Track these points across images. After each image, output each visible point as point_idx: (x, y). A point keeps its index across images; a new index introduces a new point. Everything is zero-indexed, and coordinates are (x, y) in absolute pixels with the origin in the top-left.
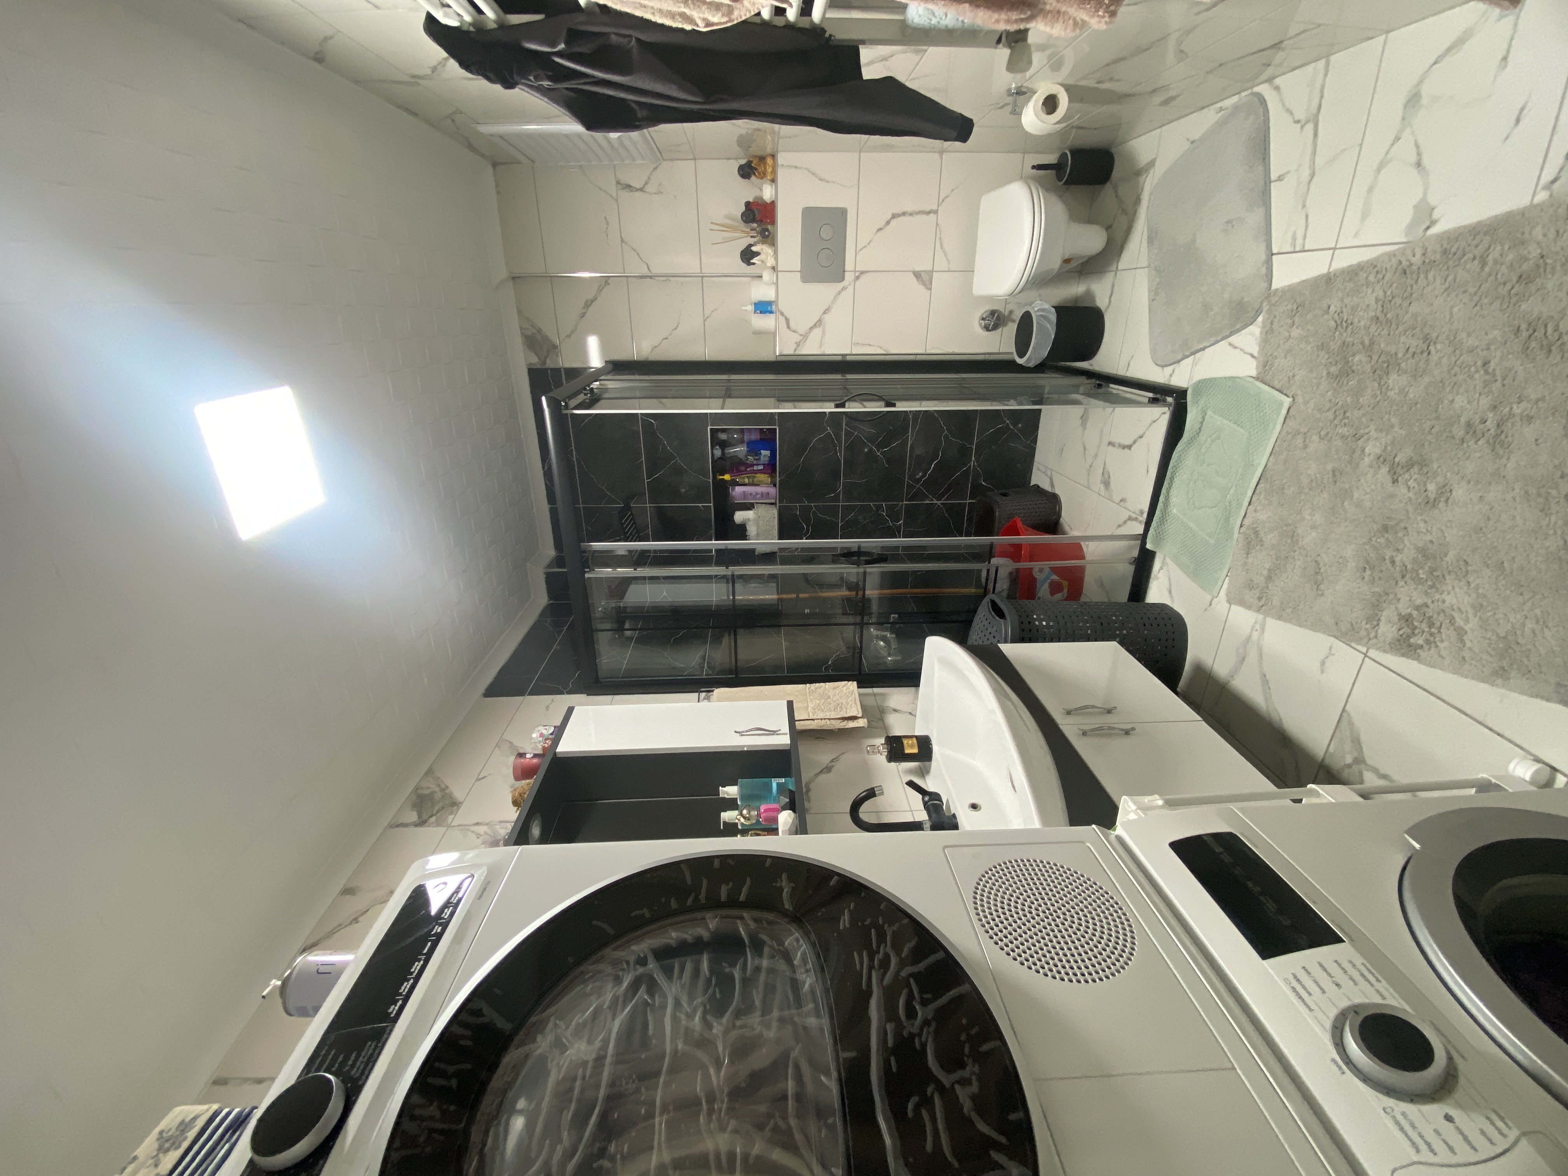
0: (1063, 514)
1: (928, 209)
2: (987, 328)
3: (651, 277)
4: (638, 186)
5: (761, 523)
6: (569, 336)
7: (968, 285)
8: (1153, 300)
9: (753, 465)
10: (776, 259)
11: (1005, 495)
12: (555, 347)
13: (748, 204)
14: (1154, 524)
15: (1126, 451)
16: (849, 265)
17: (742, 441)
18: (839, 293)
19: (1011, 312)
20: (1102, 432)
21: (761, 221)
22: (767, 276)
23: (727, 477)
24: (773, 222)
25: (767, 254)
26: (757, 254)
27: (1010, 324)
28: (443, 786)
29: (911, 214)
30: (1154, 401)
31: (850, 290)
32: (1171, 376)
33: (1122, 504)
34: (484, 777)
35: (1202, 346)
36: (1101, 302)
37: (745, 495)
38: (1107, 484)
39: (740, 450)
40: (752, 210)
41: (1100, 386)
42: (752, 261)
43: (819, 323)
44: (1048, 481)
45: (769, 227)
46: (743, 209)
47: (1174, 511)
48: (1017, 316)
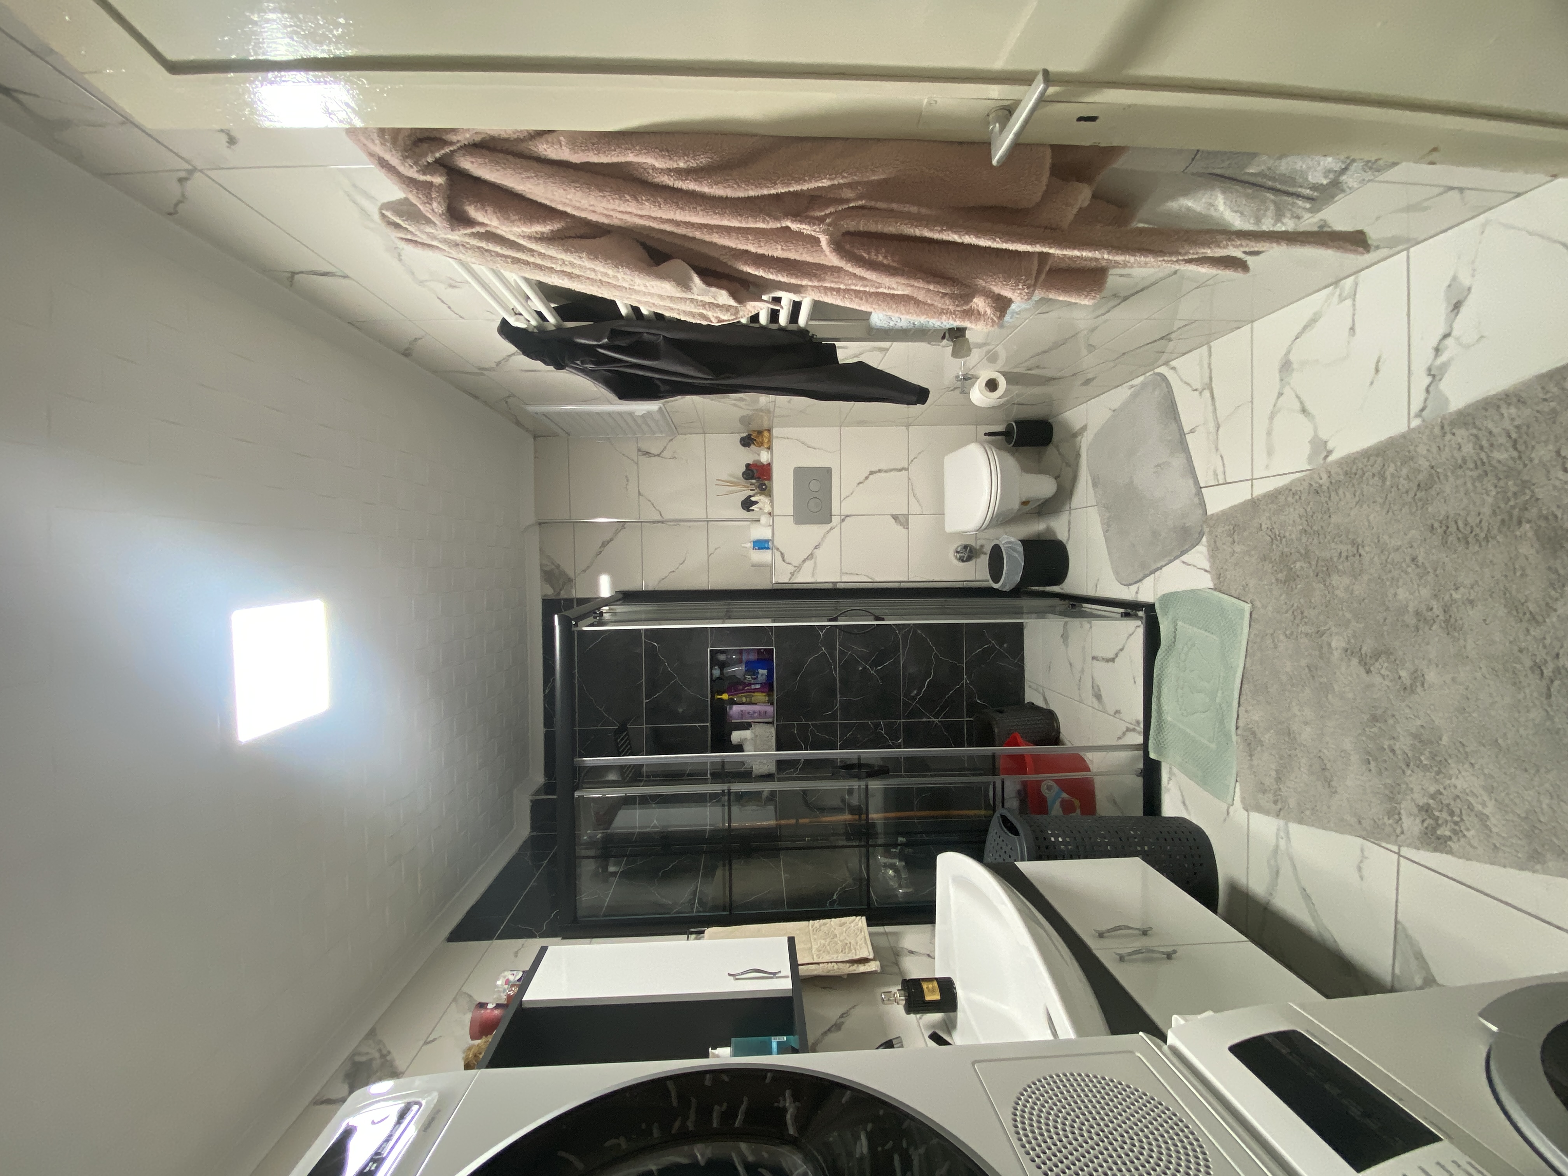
0: (1062, 730)
1: (899, 467)
2: (962, 560)
3: (662, 522)
4: (656, 453)
5: (758, 742)
6: (584, 571)
7: (941, 524)
8: (1107, 531)
9: (750, 685)
10: (772, 507)
11: (1001, 712)
12: (570, 580)
13: (748, 465)
14: (1152, 732)
15: (1110, 664)
16: (835, 510)
17: (740, 661)
18: (828, 532)
19: (982, 546)
20: (1084, 648)
21: (759, 478)
22: (764, 520)
23: (725, 696)
24: (769, 478)
25: (764, 503)
26: (756, 503)
27: (983, 556)
28: (385, 1052)
29: (886, 471)
30: (1126, 615)
31: (837, 530)
32: (1137, 593)
33: (1117, 716)
34: (434, 1040)
35: (1159, 565)
36: (1062, 536)
37: (742, 714)
38: (1098, 697)
39: (738, 670)
40: (752, 471)
41: (1073, 606)
42: (751, 508)
43: (811, 556)
44: (1042, 698)
45: (766, 482)
46: (744, 469)
47: (1169, 718)
48: (988, 549)
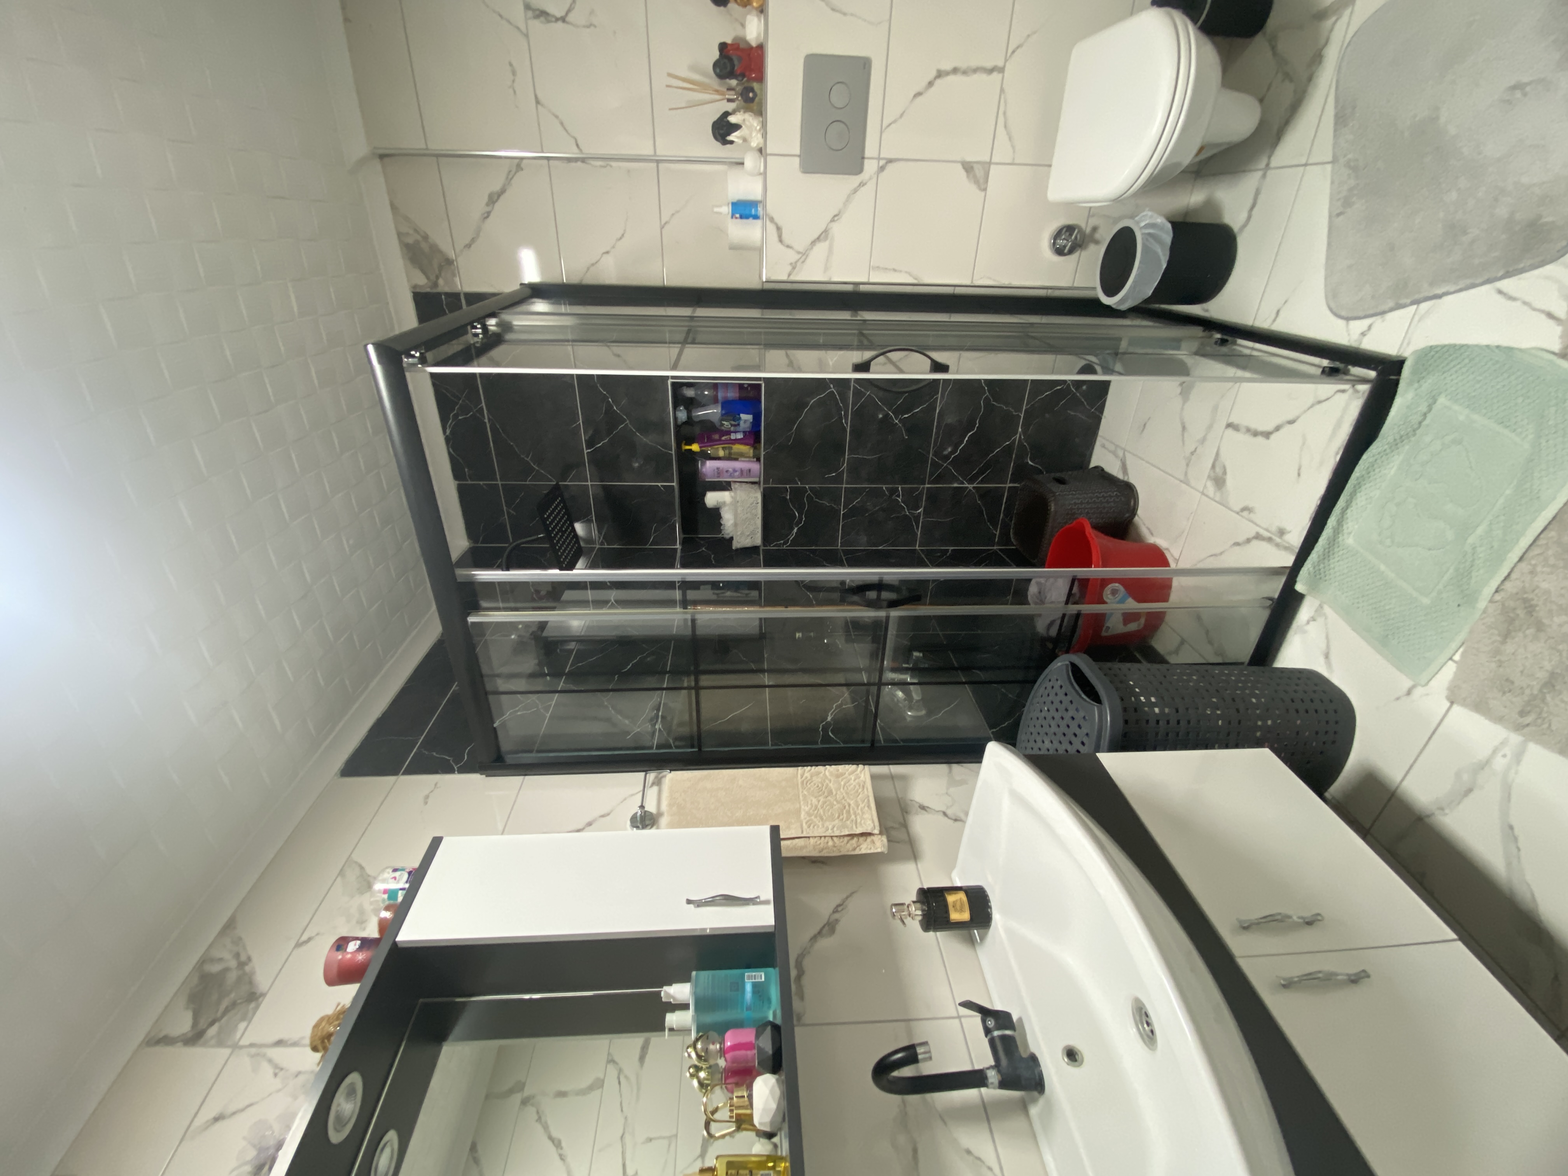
0: (1140, 512)
1: (989, 65)
2: (1060, 252)
3: (583, 160)
4: (559, 14)
5: (740, 510)
6: (468, 246)
7: (1041, 186)
9: (728, 433)
10: (765, 136)
11: (1061, 481)
12: (449, 262)
13: (723, 47)
15: (1260, 439)
16: (870, 150)
17: (715, 400)
18: (855, 191)
19: (1095, 229)
20: (1215, 409)
21: (743, 75)
22: (751, 161)
23: (695, 447)
24: (761, 78)
25: (750, 128)
26: (736, 127)
27: (1092, 247)
28: (243, 958)
29: (965, 73)
31: (871, 186)
32: (1363, 334)
34: (309, 939)
36: (1233, 217)
37: (719, 472)
39: (712, 412)
40: (730, 60)
41: (1223, 342)
42: (730, 138)
43: (823, 236)
44: (1118, 464)
45: (755, 85)
46: (716, 55)
47: (1349, 540)
48: (1106, 235)
